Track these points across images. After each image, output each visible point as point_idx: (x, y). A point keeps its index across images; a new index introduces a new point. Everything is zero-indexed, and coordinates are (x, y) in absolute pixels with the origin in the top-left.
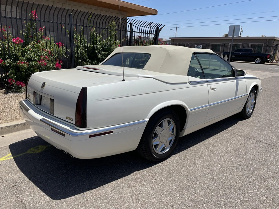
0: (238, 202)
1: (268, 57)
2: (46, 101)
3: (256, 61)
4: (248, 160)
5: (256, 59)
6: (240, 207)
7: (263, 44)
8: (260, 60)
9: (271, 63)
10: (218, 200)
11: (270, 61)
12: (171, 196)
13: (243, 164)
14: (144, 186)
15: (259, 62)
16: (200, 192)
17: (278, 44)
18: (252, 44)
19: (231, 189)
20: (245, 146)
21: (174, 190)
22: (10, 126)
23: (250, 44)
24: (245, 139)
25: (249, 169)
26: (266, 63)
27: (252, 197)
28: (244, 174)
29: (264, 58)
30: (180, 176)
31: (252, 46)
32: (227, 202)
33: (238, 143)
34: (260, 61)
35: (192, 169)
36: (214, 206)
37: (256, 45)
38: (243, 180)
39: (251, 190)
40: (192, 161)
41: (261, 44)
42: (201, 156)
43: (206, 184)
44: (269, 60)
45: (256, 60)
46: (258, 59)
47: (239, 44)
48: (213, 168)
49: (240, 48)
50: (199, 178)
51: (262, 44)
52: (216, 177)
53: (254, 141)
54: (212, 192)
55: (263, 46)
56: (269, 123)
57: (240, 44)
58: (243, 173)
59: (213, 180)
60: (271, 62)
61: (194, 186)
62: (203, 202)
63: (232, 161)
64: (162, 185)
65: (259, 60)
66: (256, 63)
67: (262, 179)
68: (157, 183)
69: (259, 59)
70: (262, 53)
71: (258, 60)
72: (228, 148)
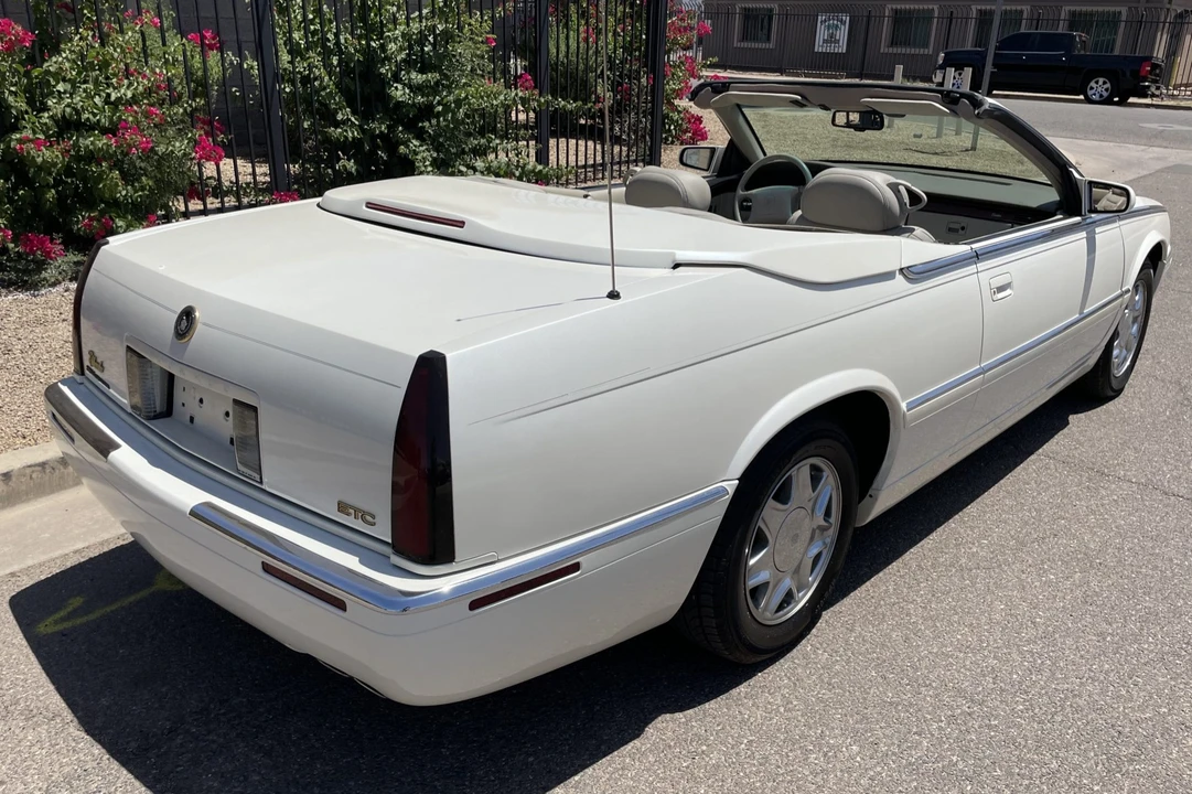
0: (1100, 766)
1: (1143, 74)
2: (201, 401)
3: (1090, 93)
4: (1114, 577)
5: (1093, 84)
6: (1110, 787)
7: (1124, 10)
8: (1108, 85)
9: (1156, 101)
10: (1020, 760)
11: (1153, 89)
12: (825, 755)
13: (1097, 594)
14: (709, 719)
15: (1101, 96)
16: (940, 728)
17: (1187, 11)
18: (1073, 8)
19: (1063, 708)
20: (1093, 513)
21: (833, 728)
22: (43, 465)
23: (1067, 8)
24: (1090, 480)
25: (1125, 617)
26: (1131, 100)
27: (1150, 738)
28: (1104, 639)
29: (1128, 74)
30: (848, 662)
31: (1076, 21)
32: (1054, 765)
33: (1065, 501)
34: (1107, 90)
35: (892, 630)
36: (1007, 786)
37: (1091, 14)
38: (1107, 666)
39: (1142, 709)
40: (886, 591)
41: (1112, 9)
42: (919, 566)
43: (960, 692)
44: (1148, 87)
45: (1092, 88)
46: (1101, 80)
47: (1019, 8)
48: (978, 619)
49: (1022, 31)
50: (926, 668)
51: (1118, 9)
52: (995, 658)
53: (1125, 486)
54: (989, 727)
55: (1124, 18)
56: (1179, 398)
57: (1022, 12)
58: (1102, 635)
59: (984, 676)
60: (1157, 93)
61: (911, 704)
62: (962, 771)
63: (1049, 583)
64: (782, 710)
65: (1105, 86)
66: (1089, 101)
67: (1179, 656)
68: (760, 701)
69: (1104, 83)
70: (1116, 52)
71: (1099, 87)
72: (1026, 523)
